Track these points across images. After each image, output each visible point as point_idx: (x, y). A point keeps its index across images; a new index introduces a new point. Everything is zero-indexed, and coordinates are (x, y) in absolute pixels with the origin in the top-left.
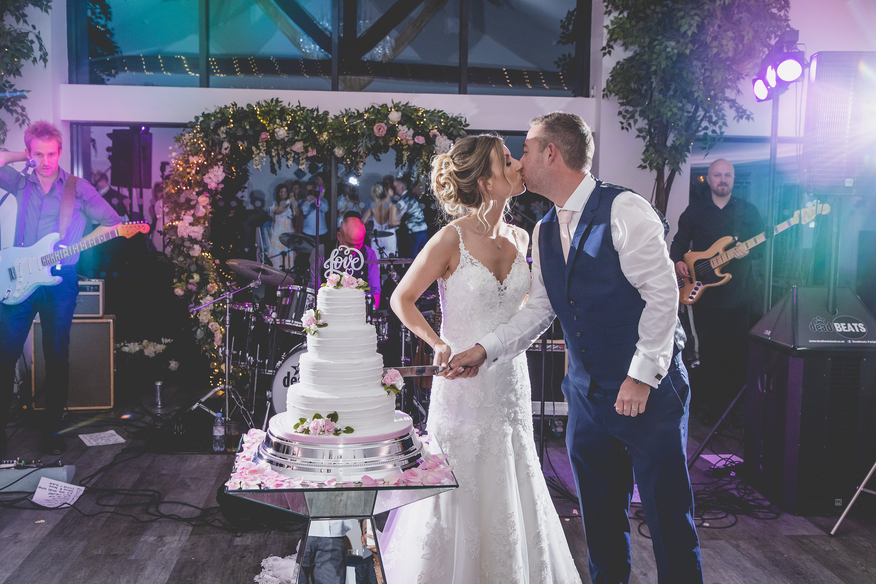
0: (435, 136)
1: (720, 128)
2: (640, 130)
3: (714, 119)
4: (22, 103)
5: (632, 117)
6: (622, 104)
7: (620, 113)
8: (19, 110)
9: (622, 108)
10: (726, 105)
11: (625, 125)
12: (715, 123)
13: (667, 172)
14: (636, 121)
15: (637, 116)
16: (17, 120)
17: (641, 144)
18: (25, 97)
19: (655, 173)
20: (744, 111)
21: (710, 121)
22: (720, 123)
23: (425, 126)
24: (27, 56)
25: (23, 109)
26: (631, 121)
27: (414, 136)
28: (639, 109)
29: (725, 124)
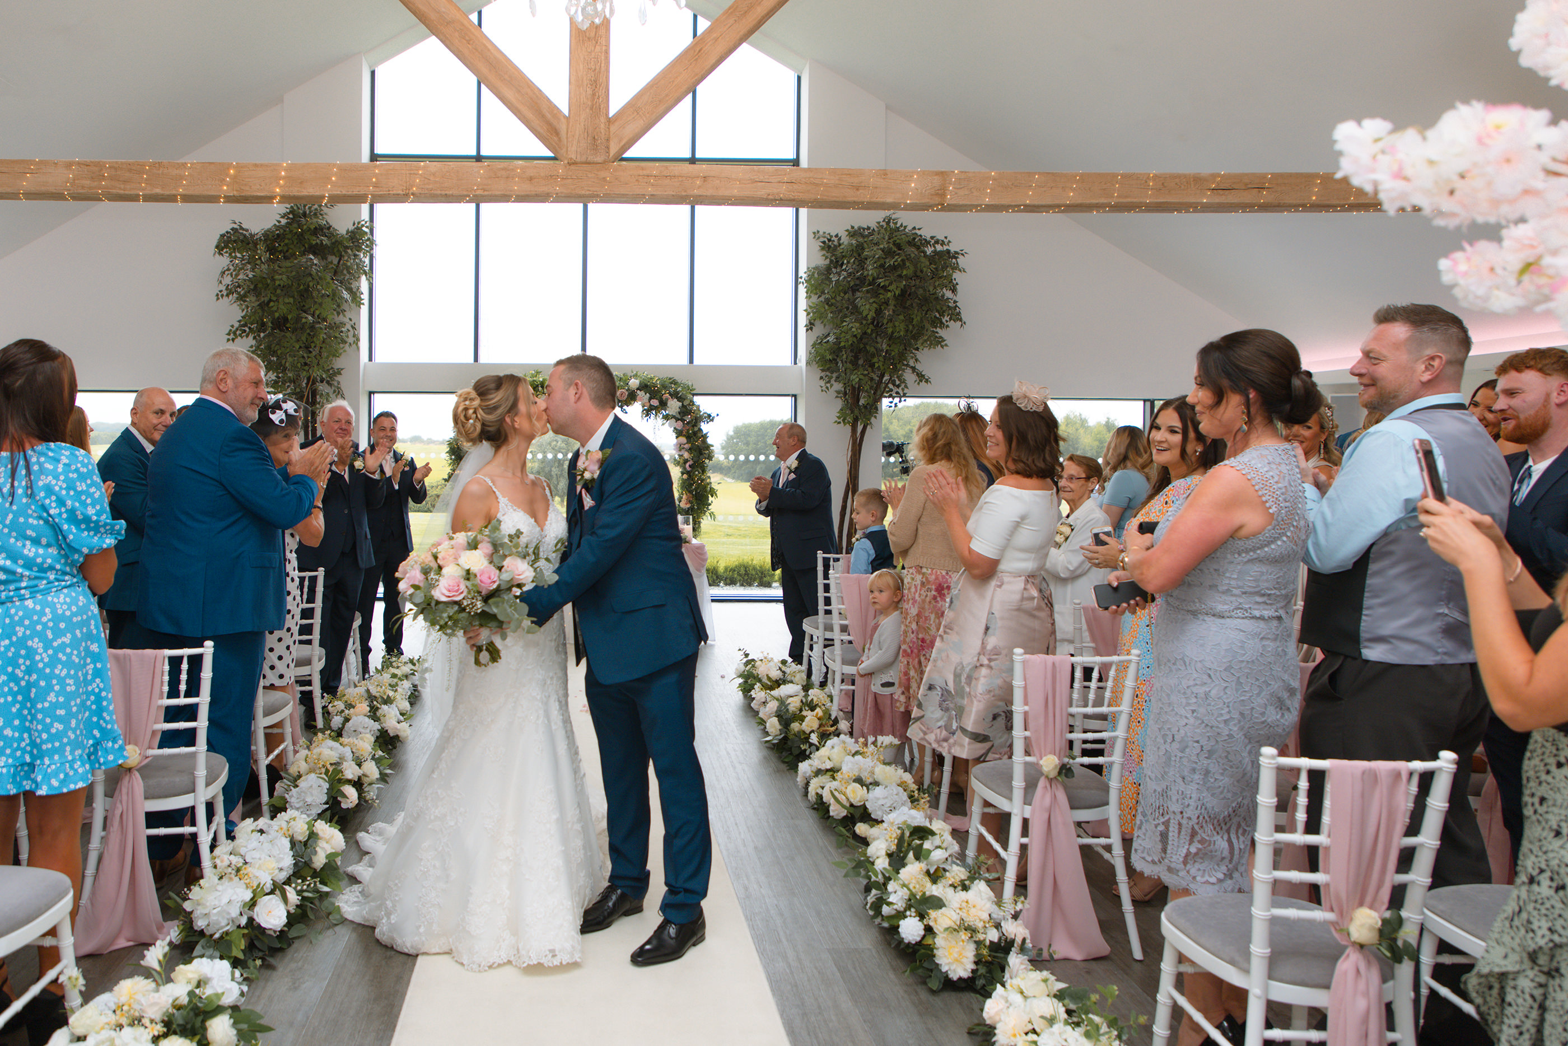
0: (667, 399)
1: (903, 390)
2: (838, 392)
3: (898, 382)
4: (338, 378)
5: (829, 382)
6: (823, 370)
7: (821, 378)
8: (336, 384)
9: (823, 374)
10: (909, 371)
11: (824, 388)
12: (898, 386)
13: (860, 428)
14: (832, 386)
15: (833, 381)
16: (334, 392)
17: (839, 404)
18: (340, 374)
19: (848, 428)
20: (923, 376)
21: (894, 385)
22: (903, 386)
23: (659, 391)
24: (344, 342)
25: (339, 383)
26: (828, 385)
27: (650, 399)
28: (835, 375)
29: (906, 387)
